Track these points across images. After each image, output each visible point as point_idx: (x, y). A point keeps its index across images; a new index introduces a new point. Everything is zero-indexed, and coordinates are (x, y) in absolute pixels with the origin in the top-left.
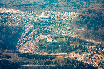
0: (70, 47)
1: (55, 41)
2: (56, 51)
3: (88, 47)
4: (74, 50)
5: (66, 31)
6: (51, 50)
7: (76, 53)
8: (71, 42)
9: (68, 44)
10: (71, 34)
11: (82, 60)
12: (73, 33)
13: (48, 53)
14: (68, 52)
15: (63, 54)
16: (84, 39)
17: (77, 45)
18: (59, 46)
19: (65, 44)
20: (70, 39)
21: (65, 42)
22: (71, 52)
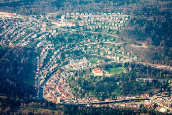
1: (108, 75)
2: (114, 93)
3: (169, 82)
4: (145, 90)
5: (114, 50)
6: (105, 92)
7: (151, 94)
9: (133, 78)
10: (124, 55)
12: (128, 53)
13: (101, 98)
14: (135, 93)
15: (127, 98)
16: (150, 64)
17: (150, 80)
18: (118, 83)
19: (128, 79)
20: (135, 68)
21: (126, 76)
22: (141, 94)
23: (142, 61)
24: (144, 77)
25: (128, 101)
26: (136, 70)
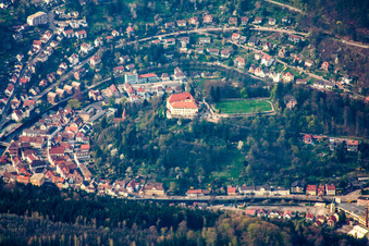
0: (305, 154)
1: (214, 117)
2: (222, 174)
4: (327, 173)
5: (281, 54)
6: (192, 169)
7: (344, 189)
8: (311, 120)
9: (295, 133)
12: (325, 65)
13: (172, 186)
14: (292, 180)
15: (261, 193)
17: (349, 142)
18: (240, 144)
19: (278, 135)
20: (306, 104)
21: (272, 123)
22: (312, 183)
23: (364, 92)
24: (334, 133)
26: (309, 108)
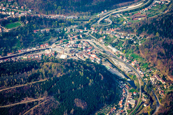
0: (36, 36)
1: (7, 30)
2: (15, 47)
3: (65, 30)
4: (44, 40)
6: (6, 47)
7: (50, 44)
8: (34, 26)
9: (31, 31)
11: (68, 56)
12: (22, 7)
13: (3, 54)
14: (35, 45)
15: (28, 50)
16: (45, 15)
17: (47, 30)
18: (17, 37)
19: (27, 32)
20: (31, 21)
21: (24, 29)
22: (41, 44)
23: (37, 13)
24: (41, 28)
25: (29, 52)
26: (32, 22)
